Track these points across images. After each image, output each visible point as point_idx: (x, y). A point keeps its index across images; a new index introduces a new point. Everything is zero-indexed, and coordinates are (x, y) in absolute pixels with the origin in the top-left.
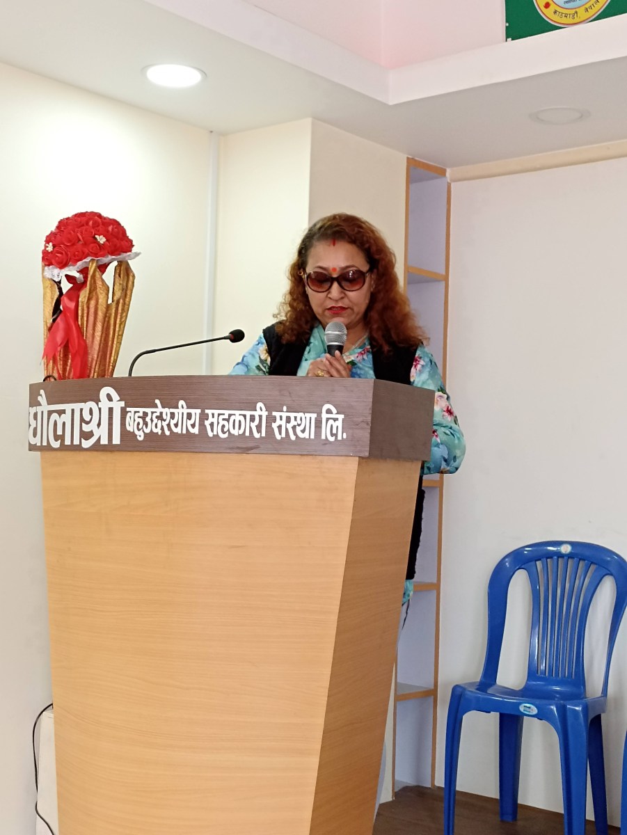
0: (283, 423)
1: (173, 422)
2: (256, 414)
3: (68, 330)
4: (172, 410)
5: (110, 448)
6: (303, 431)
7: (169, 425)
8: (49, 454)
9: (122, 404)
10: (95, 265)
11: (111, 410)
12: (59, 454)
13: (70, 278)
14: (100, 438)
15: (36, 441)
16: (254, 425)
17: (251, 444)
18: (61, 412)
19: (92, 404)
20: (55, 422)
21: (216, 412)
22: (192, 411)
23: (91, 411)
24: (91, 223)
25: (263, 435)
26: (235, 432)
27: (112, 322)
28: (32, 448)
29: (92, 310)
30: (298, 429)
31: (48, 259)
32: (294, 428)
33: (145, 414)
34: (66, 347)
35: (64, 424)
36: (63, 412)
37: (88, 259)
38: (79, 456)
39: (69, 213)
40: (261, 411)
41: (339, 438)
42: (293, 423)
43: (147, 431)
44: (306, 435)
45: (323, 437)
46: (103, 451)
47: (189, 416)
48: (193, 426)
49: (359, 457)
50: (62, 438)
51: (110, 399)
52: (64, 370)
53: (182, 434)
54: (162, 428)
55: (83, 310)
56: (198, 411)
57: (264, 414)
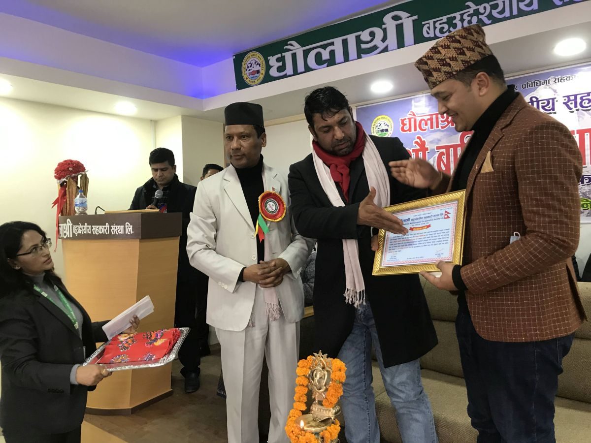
0: (114, 229)
9: (72, 224)
11: (70, 226)
14: (68, 235)
19: (65, 224)
23: (66, 227)
24: (69, 163)
31: (56, 177)
33: (77, 228)
37: (67, 176)
43: (78, 233)
46: (69, 239)
47: (88, 228)
49: (139, 239)
51: (69, 223)
54: (82, 232)
55: (67, 192)
57: (108, 227)
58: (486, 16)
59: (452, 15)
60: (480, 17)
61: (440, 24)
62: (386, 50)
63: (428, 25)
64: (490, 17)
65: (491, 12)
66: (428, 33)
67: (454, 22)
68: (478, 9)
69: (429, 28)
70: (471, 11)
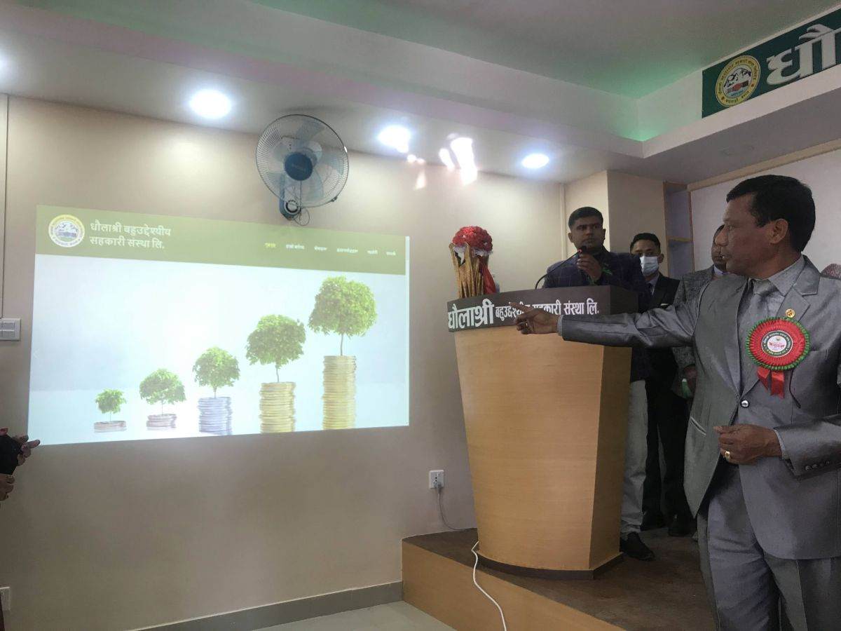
0: (569, 308)
2: (556, 305)
5: (489, 326)
6: (579, 311)
8: (459, 332)
9: (493, 306)
11: (488, 309)
12: (465, 331)
14: (484, 322)
15: (453, 327)
18: (464, 313)
19: (479, 307)
20: (462, 317)
23: (479, 310)
28: (451, 330)
30: (576, 311)
32: (574, 310)
33: (504, 309)
35: (466, 317)
36: (465, 312)
40: (558, 303)
42: (573, 308)
43: (506, 316)
46: (485, 327)
50: (466, 323)
51: (487, 304)
54: (513, 315)
57: (560, 304)
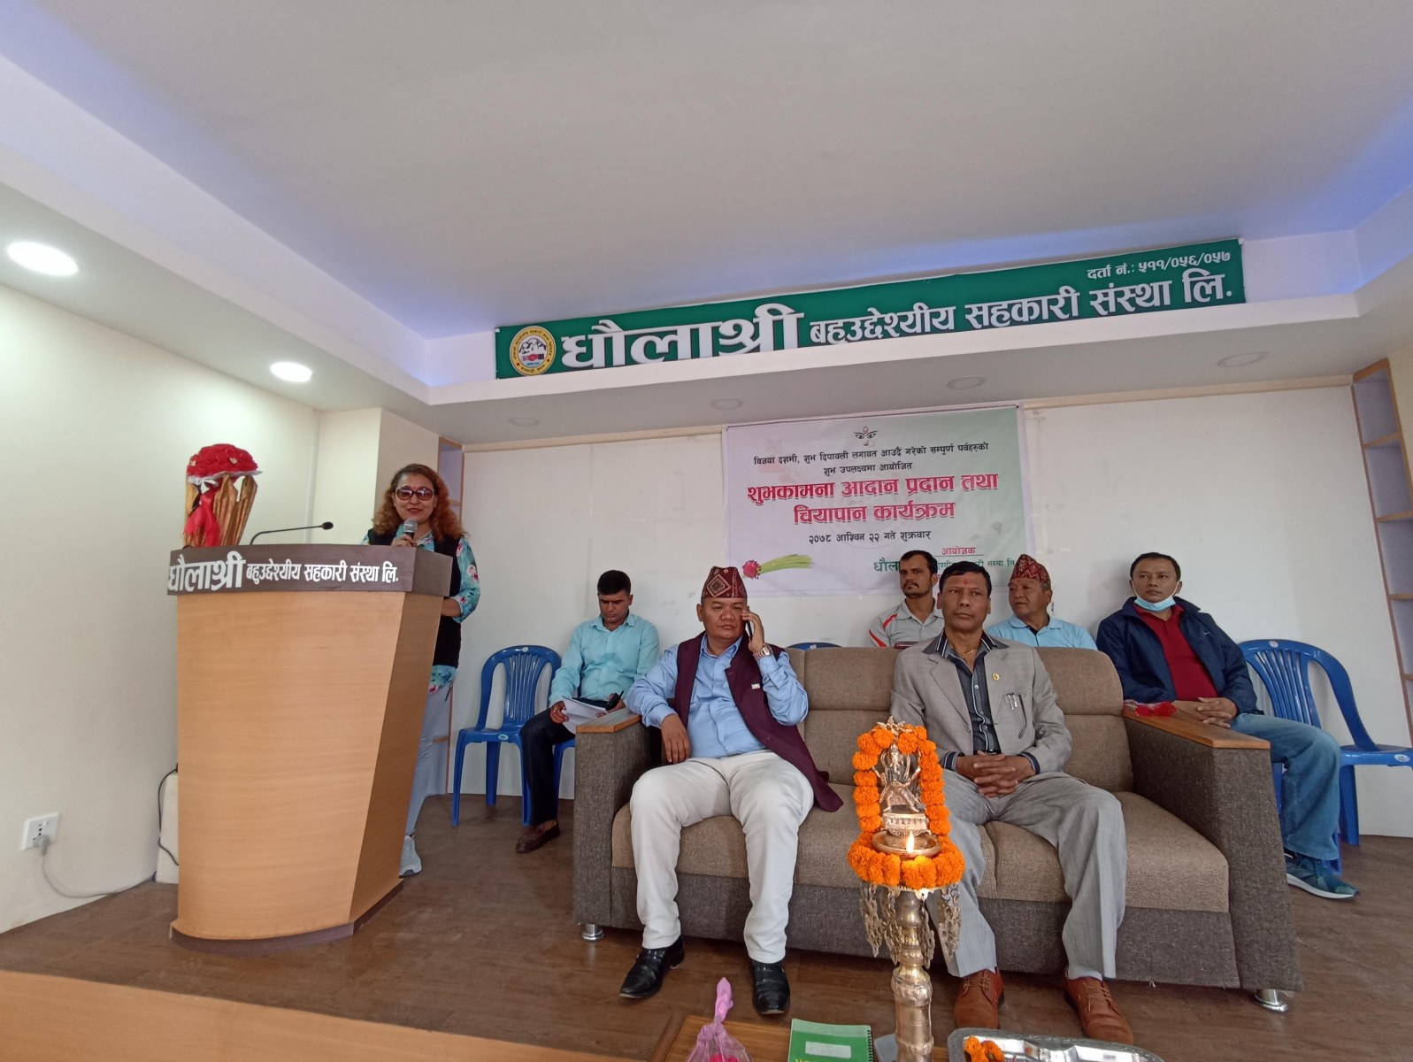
0: (358, 572)
1: (281, 573)
2: (340, 567)
3: (204, 517)
4: (281, 565)
5: (234, 590)
6: (370, 577)
7: (278, 575)
8: (184, 598)
9: (244, 561)
10: (228, 476)
11: (235, 565)
12: (191, 596)
13: (208, 485)
14: (225, 584)
15: (175, 588)
16: (338, 574)
17: (335, 585)
18: (195, 569)
19: (220, 562)
20: (191, 575)
21: (312, 566)
22: (296, 566)
23: (219, 567)
24: (226, 451)
25: (344, 579)
26: (325, 578)
27: (239, 513)
28: (170, 592)
29: (224, 504)
30: (367, 576)
31: (191, 471)
33: (261, 568)
34: (203, 526)
35: (198, 576)
36: (198, 568)
37: (223, 472)
38: (208, 597)
39: (210, 443)
40: (343, 565)
41: (394, 581)
42: (364, 572)
43: (262, 578)
44: (372, 579)
45: (383, 580)
46: (226, 592)
47: (293, 569)
48: (296, 574)
49: (406, 592)
50: (196, 584)
51: (235, 559)
52: (200, 542)
53: (288, 580)
54: (273, 576)
55: (217, 504)
56: (300, 566)
57: (345, 567)
58: (894, 328)
59: (851, 320)
60: (886, 327)
61: (834, 328)
62: (757, 349)
63: (818, 327)
64: (897, 329)
65: (899, 324)
66: (818, 337)
67: (852, 328)
68: (883, 318)
69: (819, 331)
70: (875, 320)
